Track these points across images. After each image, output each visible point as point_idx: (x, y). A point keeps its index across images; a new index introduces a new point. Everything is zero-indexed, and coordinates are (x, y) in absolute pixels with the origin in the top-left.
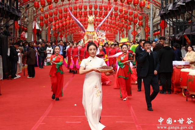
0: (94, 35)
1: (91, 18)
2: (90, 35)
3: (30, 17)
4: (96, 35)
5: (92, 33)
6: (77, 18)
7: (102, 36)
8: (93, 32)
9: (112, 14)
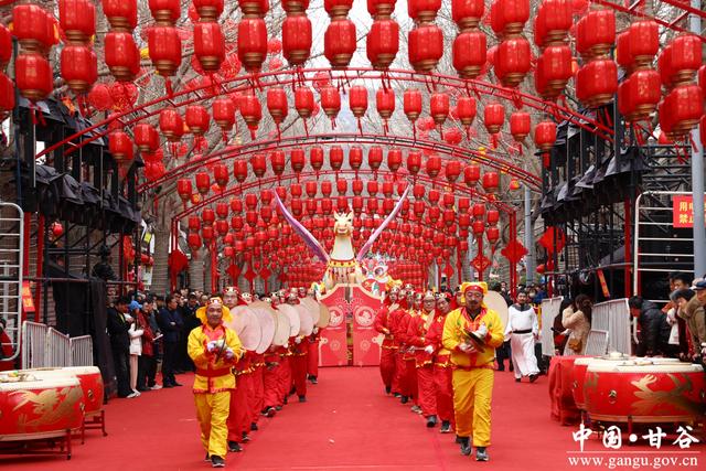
0: (353, 271)
1: (343, 221)
2: (341, 270)
3: (160, 222)
4: (358, 270)
5: (346, 264)
6: (299, 220)
7: (377, 272)
8: (349, 262)
9: (405, 207)
